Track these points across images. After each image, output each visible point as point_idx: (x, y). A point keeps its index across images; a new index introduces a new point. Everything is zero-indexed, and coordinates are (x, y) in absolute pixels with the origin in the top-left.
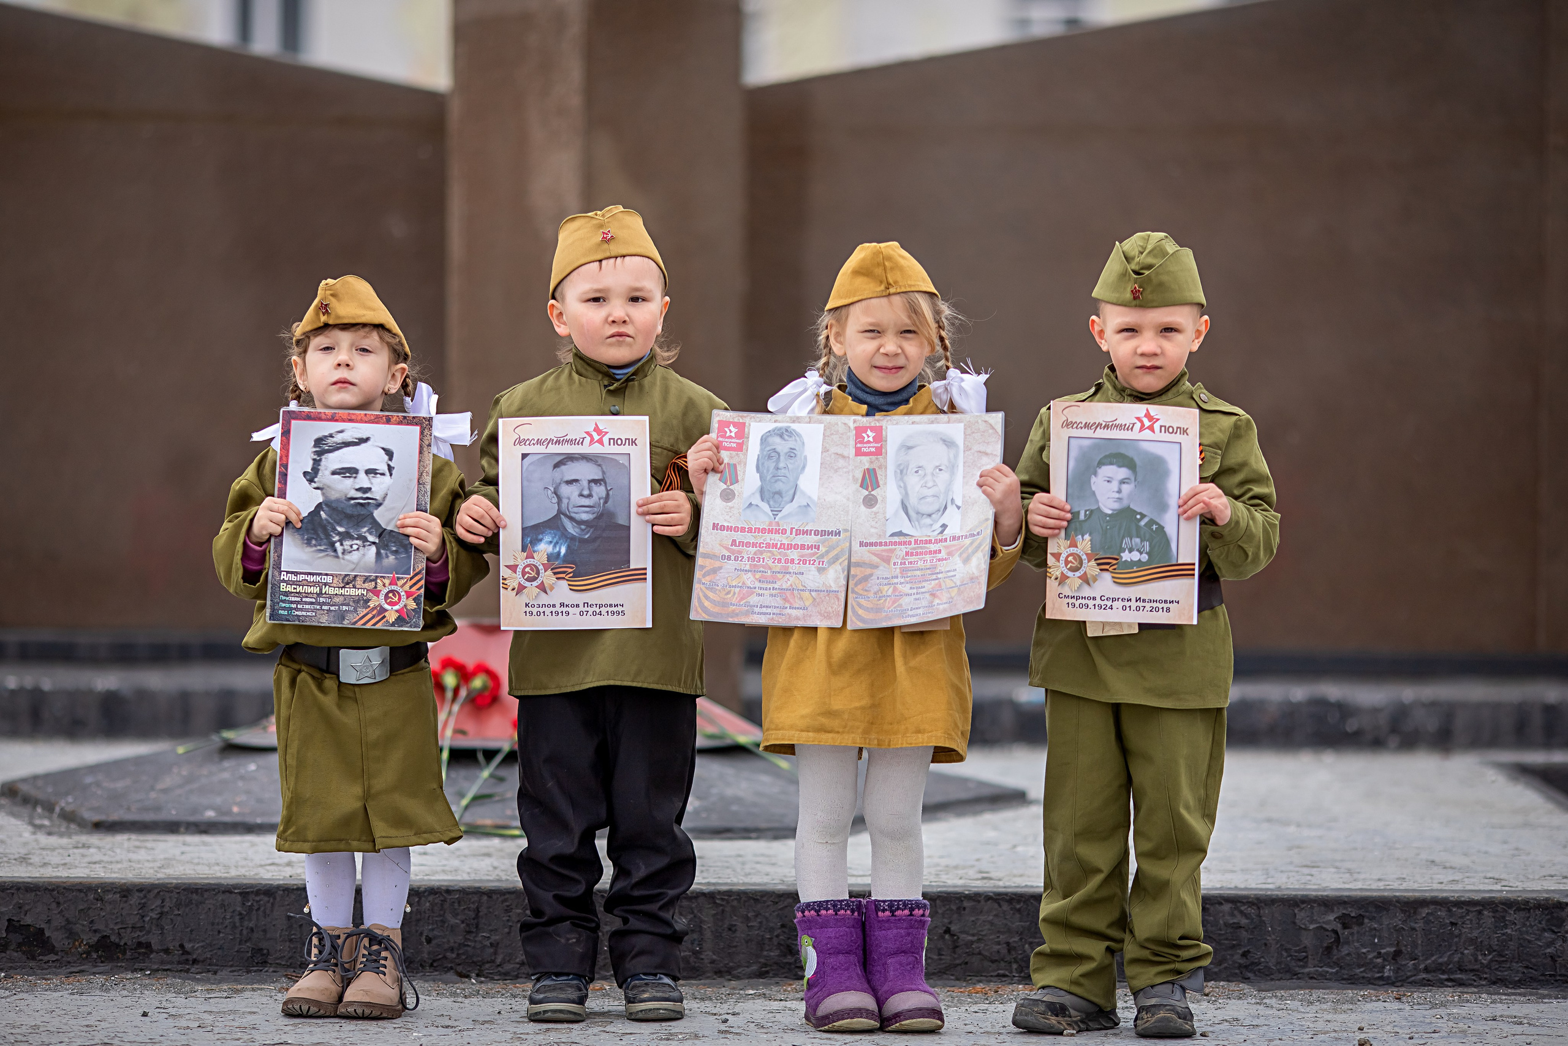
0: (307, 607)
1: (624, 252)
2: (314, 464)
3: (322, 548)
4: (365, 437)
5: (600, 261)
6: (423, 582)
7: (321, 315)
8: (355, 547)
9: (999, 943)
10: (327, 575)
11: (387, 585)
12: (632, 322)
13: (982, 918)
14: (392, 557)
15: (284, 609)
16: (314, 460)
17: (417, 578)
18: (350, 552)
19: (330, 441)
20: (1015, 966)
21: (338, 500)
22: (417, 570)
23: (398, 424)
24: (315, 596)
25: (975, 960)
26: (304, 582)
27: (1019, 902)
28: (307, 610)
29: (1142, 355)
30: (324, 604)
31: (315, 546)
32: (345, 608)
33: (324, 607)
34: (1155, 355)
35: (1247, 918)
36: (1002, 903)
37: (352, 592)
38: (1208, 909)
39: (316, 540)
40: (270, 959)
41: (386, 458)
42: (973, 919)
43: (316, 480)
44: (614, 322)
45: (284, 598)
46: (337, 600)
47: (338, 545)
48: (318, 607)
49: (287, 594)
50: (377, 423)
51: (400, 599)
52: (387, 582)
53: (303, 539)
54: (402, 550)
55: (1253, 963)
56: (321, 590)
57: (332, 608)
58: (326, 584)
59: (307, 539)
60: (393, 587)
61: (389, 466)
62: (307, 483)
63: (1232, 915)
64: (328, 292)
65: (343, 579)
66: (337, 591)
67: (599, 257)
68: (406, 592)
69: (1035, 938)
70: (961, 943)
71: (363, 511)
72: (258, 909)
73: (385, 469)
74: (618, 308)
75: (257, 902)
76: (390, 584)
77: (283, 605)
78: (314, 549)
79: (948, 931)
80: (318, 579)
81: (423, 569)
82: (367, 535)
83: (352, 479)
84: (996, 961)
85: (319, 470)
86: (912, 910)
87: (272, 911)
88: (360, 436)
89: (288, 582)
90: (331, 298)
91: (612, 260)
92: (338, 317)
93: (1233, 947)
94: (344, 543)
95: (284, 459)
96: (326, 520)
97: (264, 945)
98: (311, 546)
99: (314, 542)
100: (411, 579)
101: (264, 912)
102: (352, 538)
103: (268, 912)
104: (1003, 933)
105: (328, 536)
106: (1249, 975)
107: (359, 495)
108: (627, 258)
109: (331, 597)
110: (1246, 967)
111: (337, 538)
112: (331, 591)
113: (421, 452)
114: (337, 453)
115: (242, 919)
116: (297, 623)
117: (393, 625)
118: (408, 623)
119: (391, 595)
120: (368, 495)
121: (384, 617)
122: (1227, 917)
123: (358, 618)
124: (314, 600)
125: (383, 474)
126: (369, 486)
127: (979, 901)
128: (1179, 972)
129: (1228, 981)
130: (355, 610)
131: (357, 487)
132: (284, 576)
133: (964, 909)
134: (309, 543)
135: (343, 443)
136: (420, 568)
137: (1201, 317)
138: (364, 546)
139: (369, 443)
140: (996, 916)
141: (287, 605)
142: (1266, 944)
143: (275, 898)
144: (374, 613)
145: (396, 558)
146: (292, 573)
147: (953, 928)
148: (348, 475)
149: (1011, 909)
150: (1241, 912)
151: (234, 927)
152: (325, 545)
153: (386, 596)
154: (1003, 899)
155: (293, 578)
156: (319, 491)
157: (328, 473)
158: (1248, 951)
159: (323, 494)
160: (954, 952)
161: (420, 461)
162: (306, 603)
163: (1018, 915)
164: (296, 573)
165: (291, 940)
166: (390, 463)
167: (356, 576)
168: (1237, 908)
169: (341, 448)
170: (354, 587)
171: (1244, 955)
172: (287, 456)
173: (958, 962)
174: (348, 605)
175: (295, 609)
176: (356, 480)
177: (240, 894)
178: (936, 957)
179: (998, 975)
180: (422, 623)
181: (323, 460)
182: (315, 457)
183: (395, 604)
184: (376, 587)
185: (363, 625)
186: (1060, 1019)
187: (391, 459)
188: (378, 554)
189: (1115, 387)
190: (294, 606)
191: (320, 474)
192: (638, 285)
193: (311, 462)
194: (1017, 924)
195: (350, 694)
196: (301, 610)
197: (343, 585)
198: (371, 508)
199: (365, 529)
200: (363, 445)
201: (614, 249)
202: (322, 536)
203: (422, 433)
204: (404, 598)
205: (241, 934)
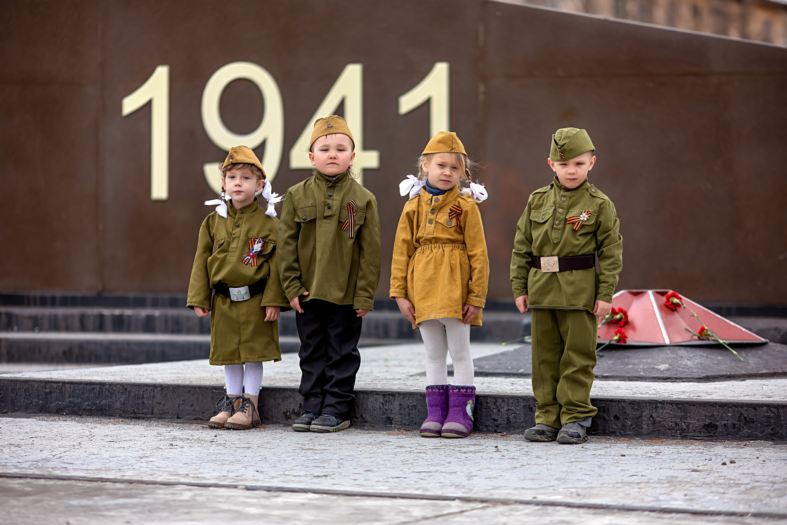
1: (336, 132)
5: (326, 135)
7: (230, 159)
9: (672, 422)
12: (338, 159)
13: (665, 411)
20: (678, 432)
25: (662, 429)
27: (680, 404)
29: (569, 174)
34: (574, 174)
35: (773, 413)
36: (673, 405)
38: (757, 409)
40: (393, 422)
42: (661, 411)
44: (331, 158)
55: (776, 433)
63: (767, 412)
67: (326, 134)
69: (686, 420)
70: (656, 421)
72: (389, 401)
74: (332, 153)
75: (389, 398)
79: (651, 416)
84: (671, 429)
86: (459, 389)
87: (394, 402)
90: (234, 153)
91: (331, 135)
93: (768, 426)
97: (391, 416)
101: (391, 403)
103: (392, 403)
104: (674, 418)
106: (774, 438)
108: (337, 134)
110: (773, 435)
115: (383, 405)
122: (765, 413)
127: (664, 404)
128: (578, 418)
129: (766, 440)
133: (658, 407)
137: (592, 156)
140: (671, 410)
142: (781, 425)
143: (395, 397)
147: (653, 415)
149: (677, 408)
150: (771, 411)
151: (380, 408)
154: (674, 403)
158: (774, 428)
160: (654, 425)
163: (679, 410)
165: (401, 414)
168: (769, 409)
171: (772, 429)
173: (655, 429)
177: (382, 395)
178: (646, 427)
179: (672, 436)
186: (542, 436)
189: (557, 186)
192: (341, 143)
194: (679, 414)
195: (235, 304)
201: (332, 131)
205: (383, 411)
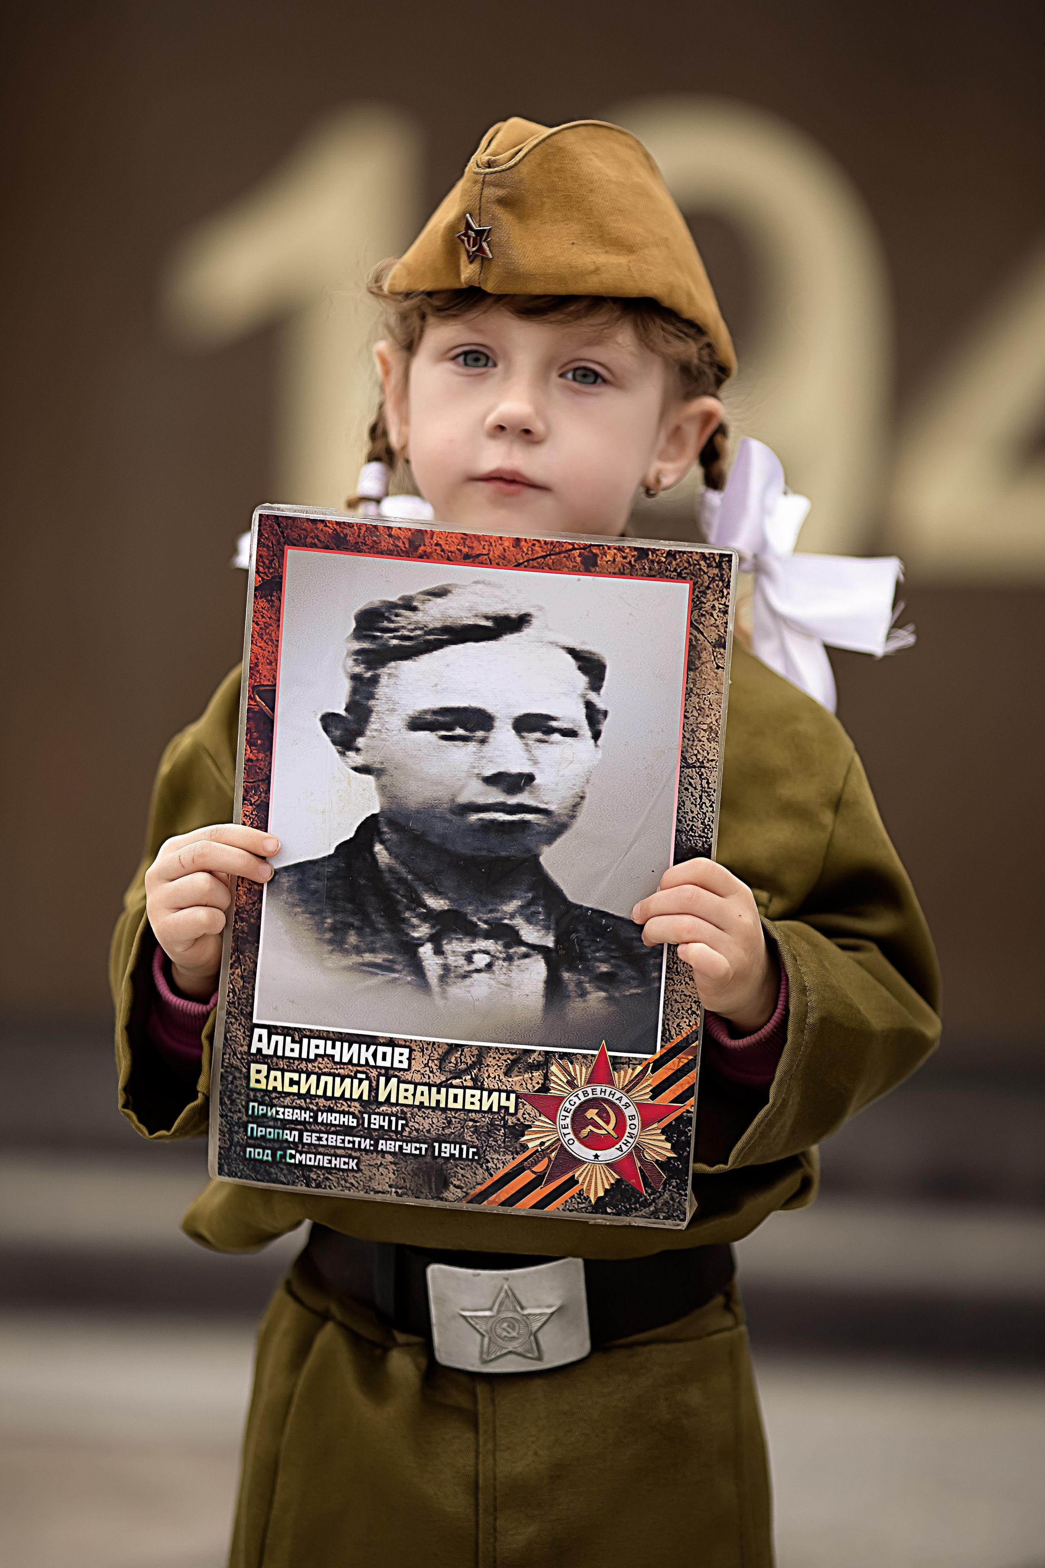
0: (333, 1140)
2: (354, 691)
3: (379, 959)
4: (513, 613)
6: (692, 1078)
7: (464, 258)
8: (481, 960)
10: (392, 1043)
11: (580, 1081)
14: (596, 997)
15: (261, 1142)
16: (355, 678)
17: (674, 1064)
18: (466, 976)
19: (405, 620)
21: (428, 812)
22: (677, 1039)
23: (621, 574)
24: (356, 1107)
26: (324, 1063)
28: (332, 1152)
30: (383, 1133)
31: (358, 950)
32: (448, 1150)
33: (382, 1145)
37: (473, 1100)
39: (360, 931)
41: (582, 680)
43: (360, 742)
45: (262, 1110)
46: (423, 1123)
47: (426, 951)
48: (366, 1144)
49: (269, 1097)
50: (552, 569)
51: (620, 1127)
52: (581, 1073)
53: (319, 927)
54: (628, 972)
56: (374, 1090)
57: (408, 1149)
58: (388, 1073)
59: (333, 929)
60: (600, 1091)
61: (589, 706)
62: (333, 748)
64: (492, 192)
65: (443, 1059)
66: (424, 1096)
68: (640, 1106)
71: (508, 850)
73: (577, 716)
76: (590, 1081)
77: (260, 1132)
78: (355, 959)
80: (366, 1054)
81: (694, 1036)
82: (519, 922)
83: (472, 746)
85: (370, 711)
88: (499, 608)
89: (272, 1062)
90: (500, 212)
92: (513, 274)
94: (447, 948)
95: (264, 669)
96: (391, 870)
98: (346, 952)
99: (352, 939)
100: (658, 1065)
102: (472, 932)
105: (397, 924)
107: (495, 796)
109: (404, 1113)
111: (423, 930)
112: (405, 1095)
113: (691, 666)
114: (425, 659)
116: (301, 1188)
117: (600, 1206)
118: (646, 1204)
119: (592, 1113)
120: (523, 798)
121: (573, 1182)
123: (489, 1182)
124: (353, 1122)
125: (570, 733)
126: (526, 770)
130: (480, 1158)
131: (488, 772)
132: (260, 1042)
134: (337, 943)
135: (445, 630)
136: (686, 1031)
138: (509, 959)
139: (527, 632)
141: (272, 1133)
144: (540, 1168)
145: (610, 999)
146: (286, 1032)
148: (459, 731)
152: (386, 948)
153: (579, 1120)
155: (291, 1049)
156: (370, 778)
157: (397, 722)
159: (382, 789)
161: (688, 693)
162: (329, 1129)
164: (297, 1035)
166: (592, 696)
167: (483, 1052)
169: (438, 645)
170: (477, 1085)
172: (273, 662)
174: (458, 1141)
175: (294, 1145)
176: (486, 748)
180: (690, 1207)
181: (384, 680)
182: (358, 670)
183: (603, 1143)
184: (545, 1088)
185: (506, 1203)
187: (596, 683)
188: (553, 985)
190: (291, 1136)
191: (374, 724)
193: (345, 687)
195: (460, 1399)
196: (314, 1149)
197: (439, 1078)
198: (530, 840)
199: (512, 906)
200: (509, 639)
202: (380, 923)
203: (696, 604)
204: (634, 1125)
